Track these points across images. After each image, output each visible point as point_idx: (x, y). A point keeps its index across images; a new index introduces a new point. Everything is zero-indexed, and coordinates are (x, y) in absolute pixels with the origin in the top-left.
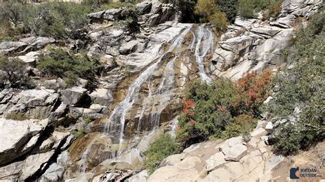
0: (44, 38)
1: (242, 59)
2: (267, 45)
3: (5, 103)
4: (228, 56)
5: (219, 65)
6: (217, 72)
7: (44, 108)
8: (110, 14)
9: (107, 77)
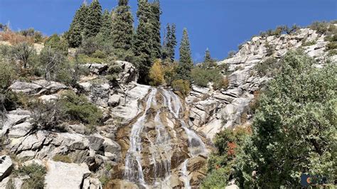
0: (57, 83)
1: (211, 118)
2: (229, 109)
3: (47, 145)
4: (203, 114)
5: (196, 122)
6: (195, 128)
7: (82, 152)
8: (96, 68)
9: (104, 127)
